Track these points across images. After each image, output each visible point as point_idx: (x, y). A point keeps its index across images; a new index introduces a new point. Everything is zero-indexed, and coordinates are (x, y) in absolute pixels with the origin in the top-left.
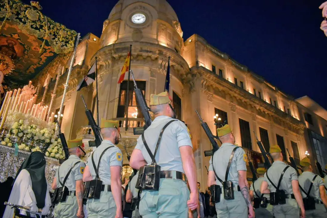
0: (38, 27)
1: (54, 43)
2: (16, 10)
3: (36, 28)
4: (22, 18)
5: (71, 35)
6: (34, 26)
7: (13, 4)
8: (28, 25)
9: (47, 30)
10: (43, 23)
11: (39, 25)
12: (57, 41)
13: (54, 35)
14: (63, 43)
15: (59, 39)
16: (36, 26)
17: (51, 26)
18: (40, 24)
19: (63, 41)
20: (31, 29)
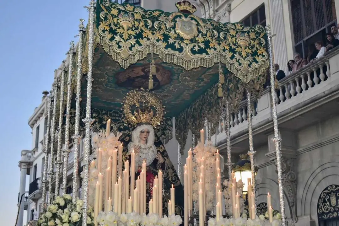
0: (203, 46)
1: (236, 64)
2: (162, 32)
3: (201, 51)
4: (175, 42)
5: (257, 37)
6: (196, 48)
7: (153, 22)
8: (187, 50)
9: (217, 46)
10: (206, 35)
11: (203, 42)
12: (239, 60)
13: (231, 50)
14: (250, 58)
15: (240, 54)
16: (199, 46)
17: (222, 35)
18: (203, 40)
19: (248, 55)
20: (193, 57)
